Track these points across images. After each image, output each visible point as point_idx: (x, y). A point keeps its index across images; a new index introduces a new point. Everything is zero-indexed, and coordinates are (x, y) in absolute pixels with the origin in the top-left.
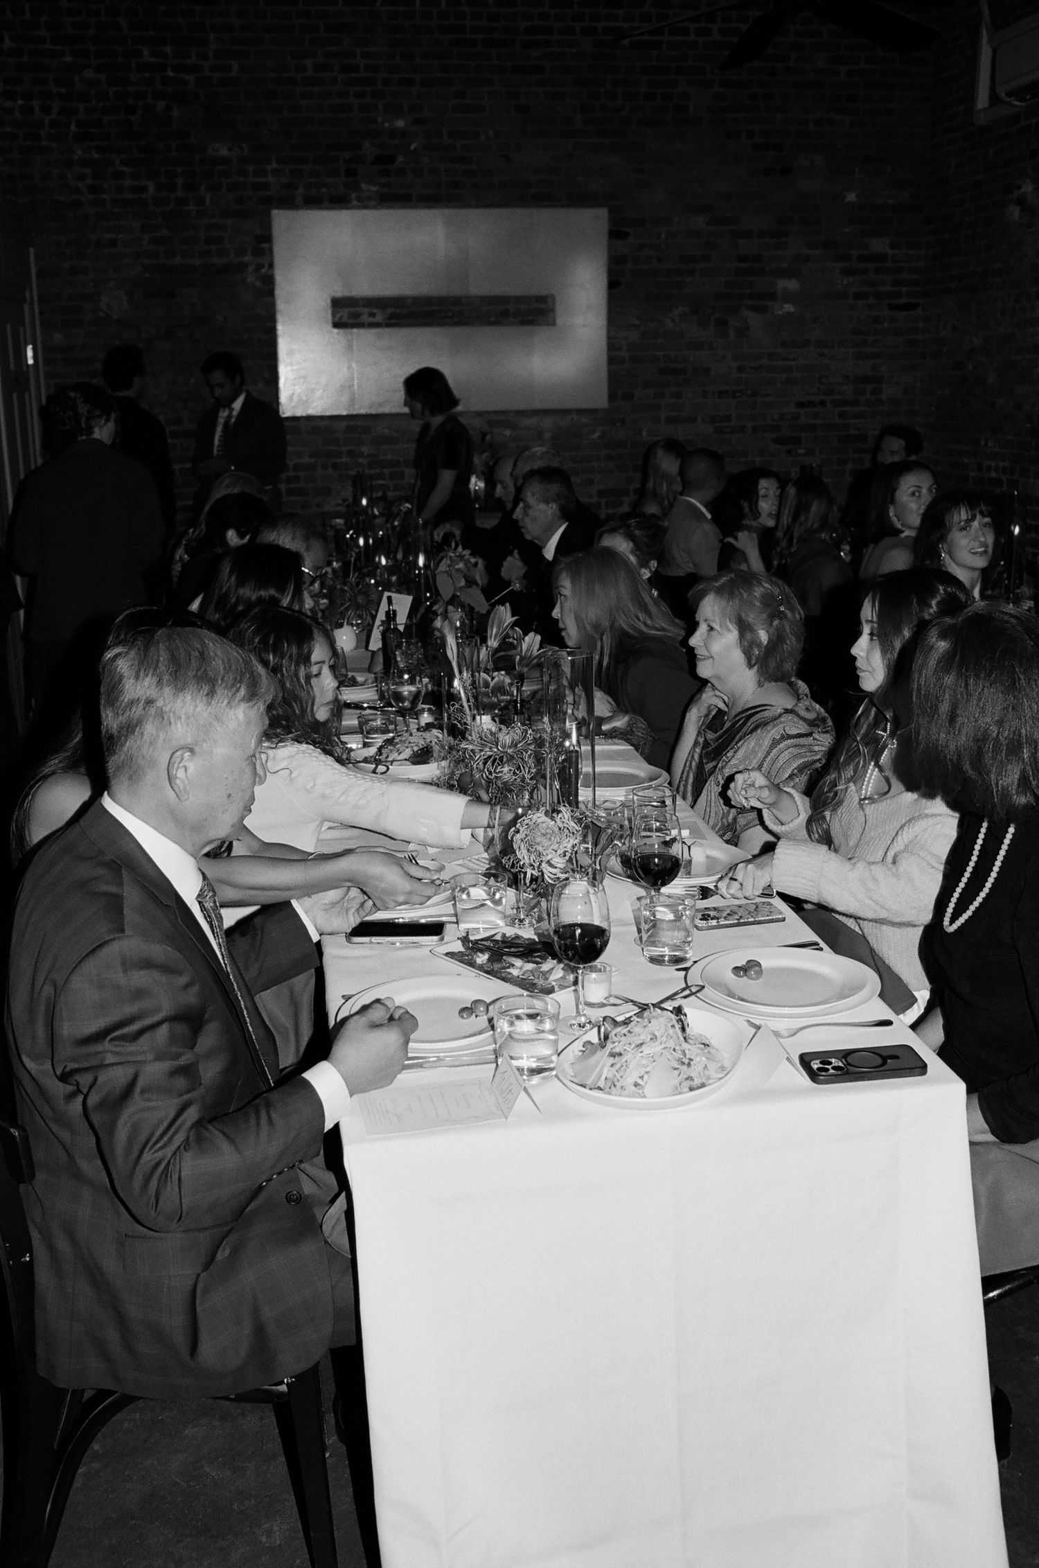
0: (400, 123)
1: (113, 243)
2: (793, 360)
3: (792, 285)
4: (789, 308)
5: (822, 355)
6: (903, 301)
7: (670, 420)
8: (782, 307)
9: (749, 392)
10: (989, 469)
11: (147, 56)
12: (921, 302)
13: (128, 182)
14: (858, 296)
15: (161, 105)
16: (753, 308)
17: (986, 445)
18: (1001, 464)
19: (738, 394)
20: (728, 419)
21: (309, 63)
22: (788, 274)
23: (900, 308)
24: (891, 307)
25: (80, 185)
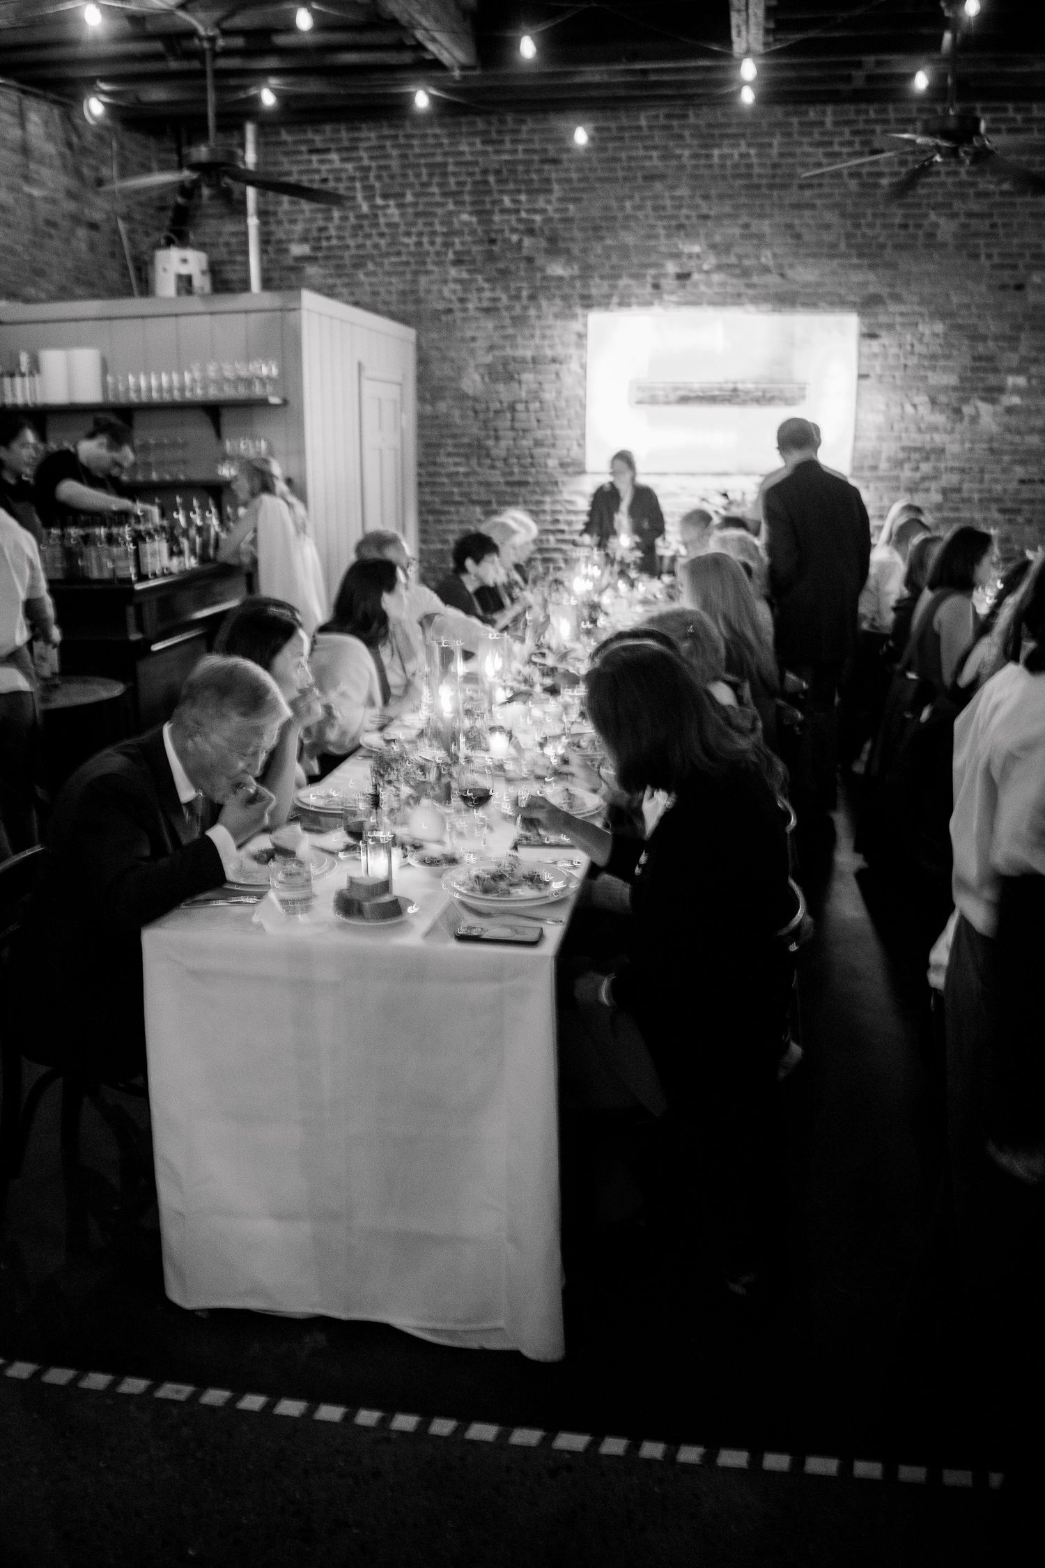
0: (696, 249)
1: (473, 339)
3: (1021, 381)
11: (507, 200)
13: (487, 294)
15: (515, 238)
16: (984, 399)
21: (628, 204)
22: (1017, 371)
25: (454, 298)
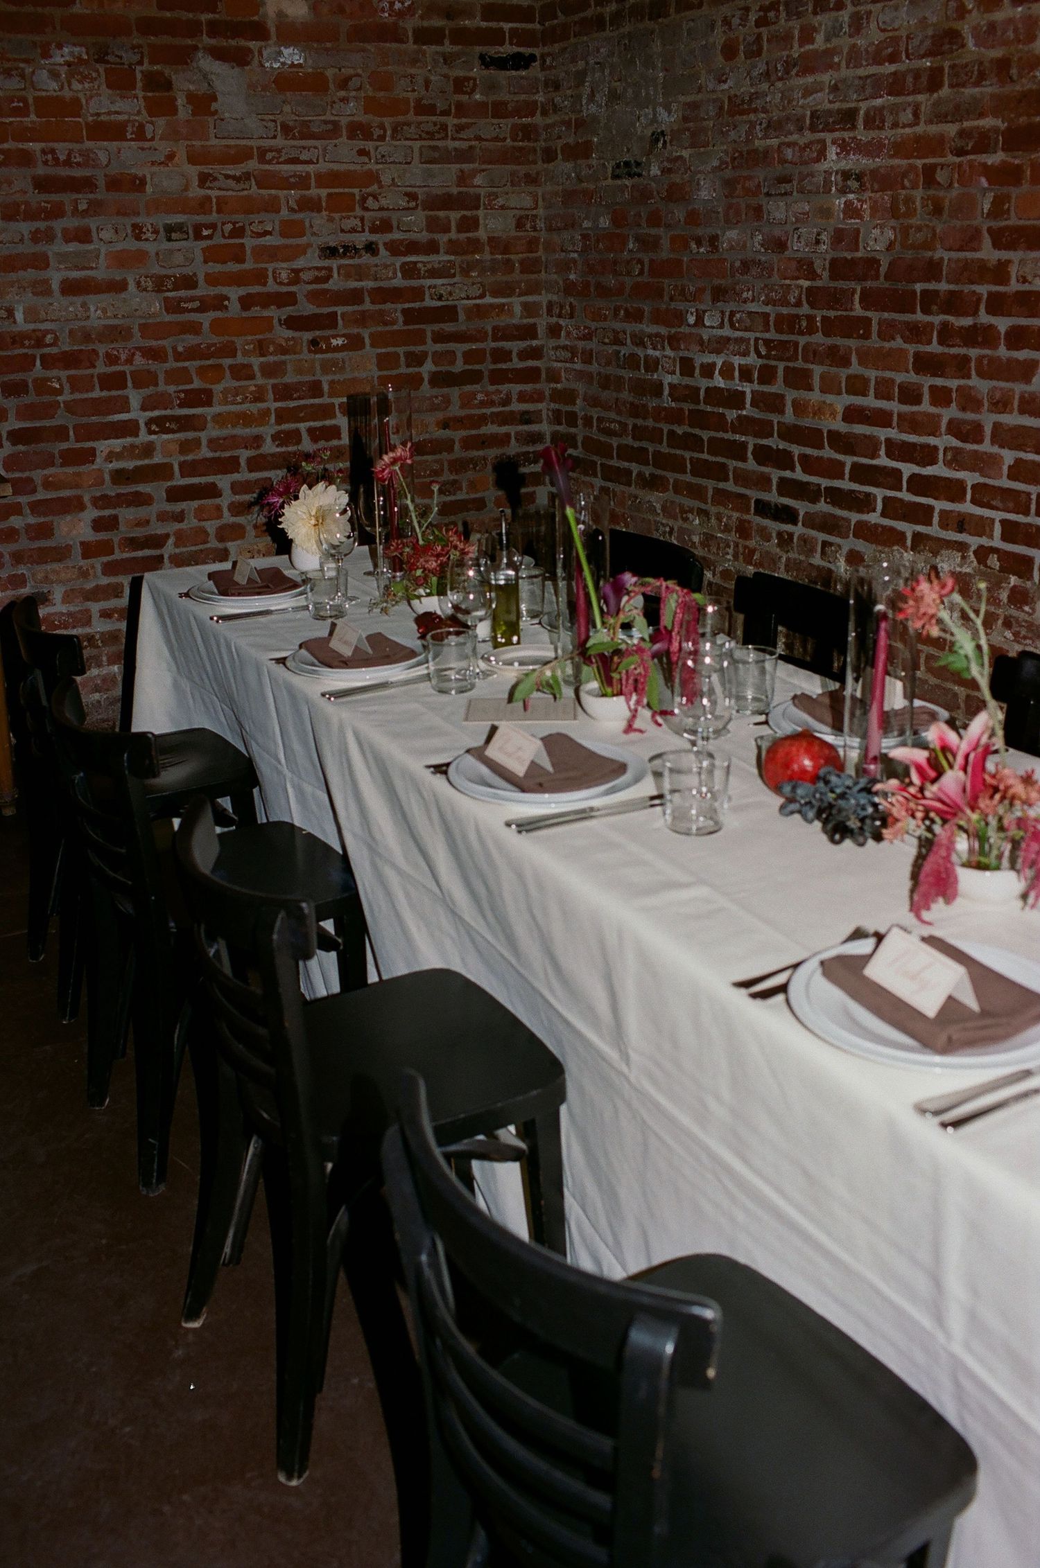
2: (309, 162)
4: (292, 55)
5: (362, 152)
6: (508, 49)
7: (71, 288)
8: (280, 53)
9: (229, 227)
10: (708, 371)
12: (537, 52)
14: (424, 36)
17: (700, 321)
18: (737, 361)
19: (205, 233)
20: (189, 282)
23: (501, 63)
24: (487, 62)
